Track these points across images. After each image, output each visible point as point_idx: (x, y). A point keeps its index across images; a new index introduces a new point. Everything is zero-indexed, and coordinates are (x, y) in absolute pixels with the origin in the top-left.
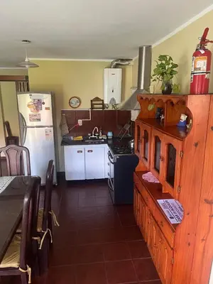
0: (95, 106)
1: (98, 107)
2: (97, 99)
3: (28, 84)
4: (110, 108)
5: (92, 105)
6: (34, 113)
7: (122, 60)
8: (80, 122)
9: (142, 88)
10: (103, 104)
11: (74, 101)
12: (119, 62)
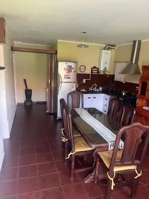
0: (93, 72)
1: (95, 72)
2: (95, 67)
3: (57, 56)
4: (102, 73)
5: (92, 70)
6: (67, 74)
7: (112, 46)
8: (84, 81)
9: (134, 62)
10: (98, 70)
11: (82, 68)
12: (110, 47)
